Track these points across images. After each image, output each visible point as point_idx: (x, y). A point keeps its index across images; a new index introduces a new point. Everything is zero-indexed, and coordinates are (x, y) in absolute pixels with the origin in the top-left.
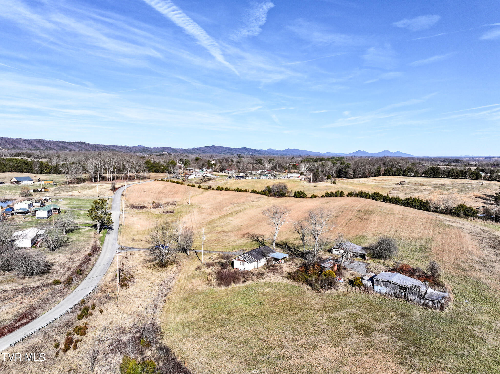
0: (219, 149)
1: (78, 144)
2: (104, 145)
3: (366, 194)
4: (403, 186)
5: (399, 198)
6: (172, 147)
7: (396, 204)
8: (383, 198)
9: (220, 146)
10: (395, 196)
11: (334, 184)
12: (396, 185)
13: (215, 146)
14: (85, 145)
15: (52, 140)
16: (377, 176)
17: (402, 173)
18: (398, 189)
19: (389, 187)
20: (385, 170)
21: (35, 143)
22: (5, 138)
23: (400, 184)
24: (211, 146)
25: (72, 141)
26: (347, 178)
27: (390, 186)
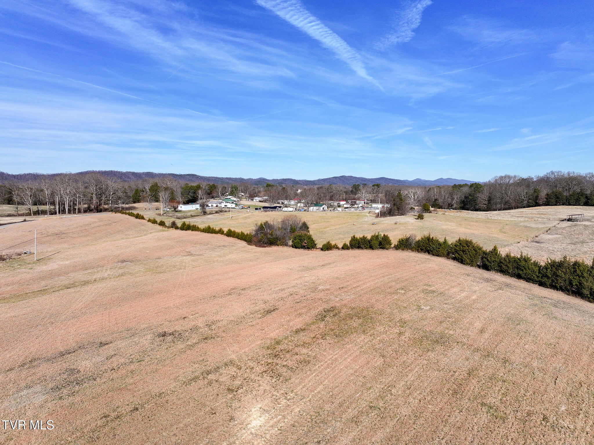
0: (351, 180)
1: (188, 177)
2: (217, 178)
3: (440, 244)
4: (575, 225)
5: (526, 260)
6: (293, 179)
7: (519, 277)
8: (482, 258)
9: (352, 176)
10: (515, 253)
11: (419, 220)
12: (558, 222)
13: (345, 176)
14: (196, 178)
15: (161, 173)
16: (532, 206)
17: (583, 200)
18: (561, 231)
19: (540, 226)
20: (547, 195)
21: (144, 176)
22: (114, 172)
23: (569, 220)
24: (340, 176)
25: (183, 174)
26: (477, 210)
27: (544, 223)
